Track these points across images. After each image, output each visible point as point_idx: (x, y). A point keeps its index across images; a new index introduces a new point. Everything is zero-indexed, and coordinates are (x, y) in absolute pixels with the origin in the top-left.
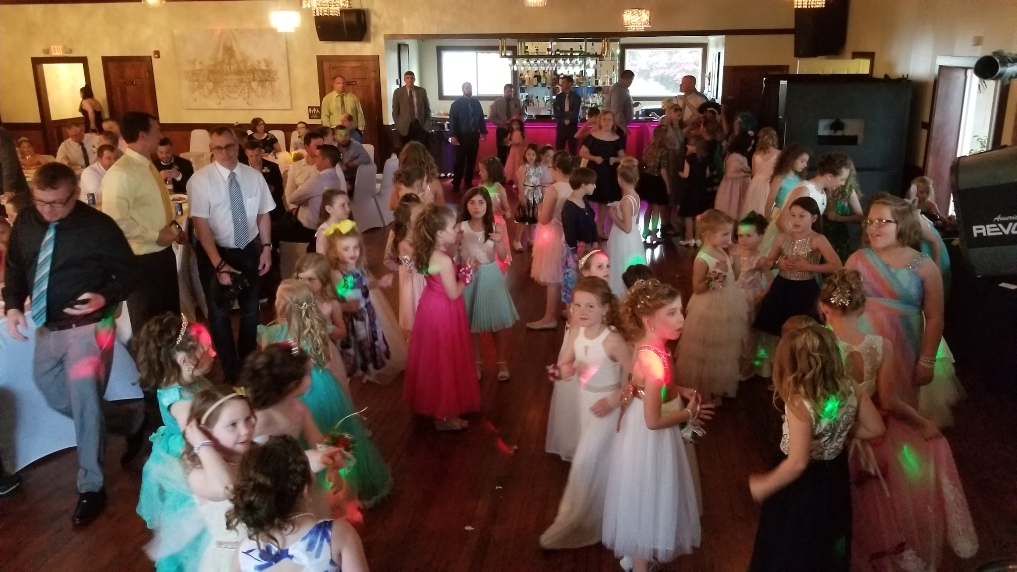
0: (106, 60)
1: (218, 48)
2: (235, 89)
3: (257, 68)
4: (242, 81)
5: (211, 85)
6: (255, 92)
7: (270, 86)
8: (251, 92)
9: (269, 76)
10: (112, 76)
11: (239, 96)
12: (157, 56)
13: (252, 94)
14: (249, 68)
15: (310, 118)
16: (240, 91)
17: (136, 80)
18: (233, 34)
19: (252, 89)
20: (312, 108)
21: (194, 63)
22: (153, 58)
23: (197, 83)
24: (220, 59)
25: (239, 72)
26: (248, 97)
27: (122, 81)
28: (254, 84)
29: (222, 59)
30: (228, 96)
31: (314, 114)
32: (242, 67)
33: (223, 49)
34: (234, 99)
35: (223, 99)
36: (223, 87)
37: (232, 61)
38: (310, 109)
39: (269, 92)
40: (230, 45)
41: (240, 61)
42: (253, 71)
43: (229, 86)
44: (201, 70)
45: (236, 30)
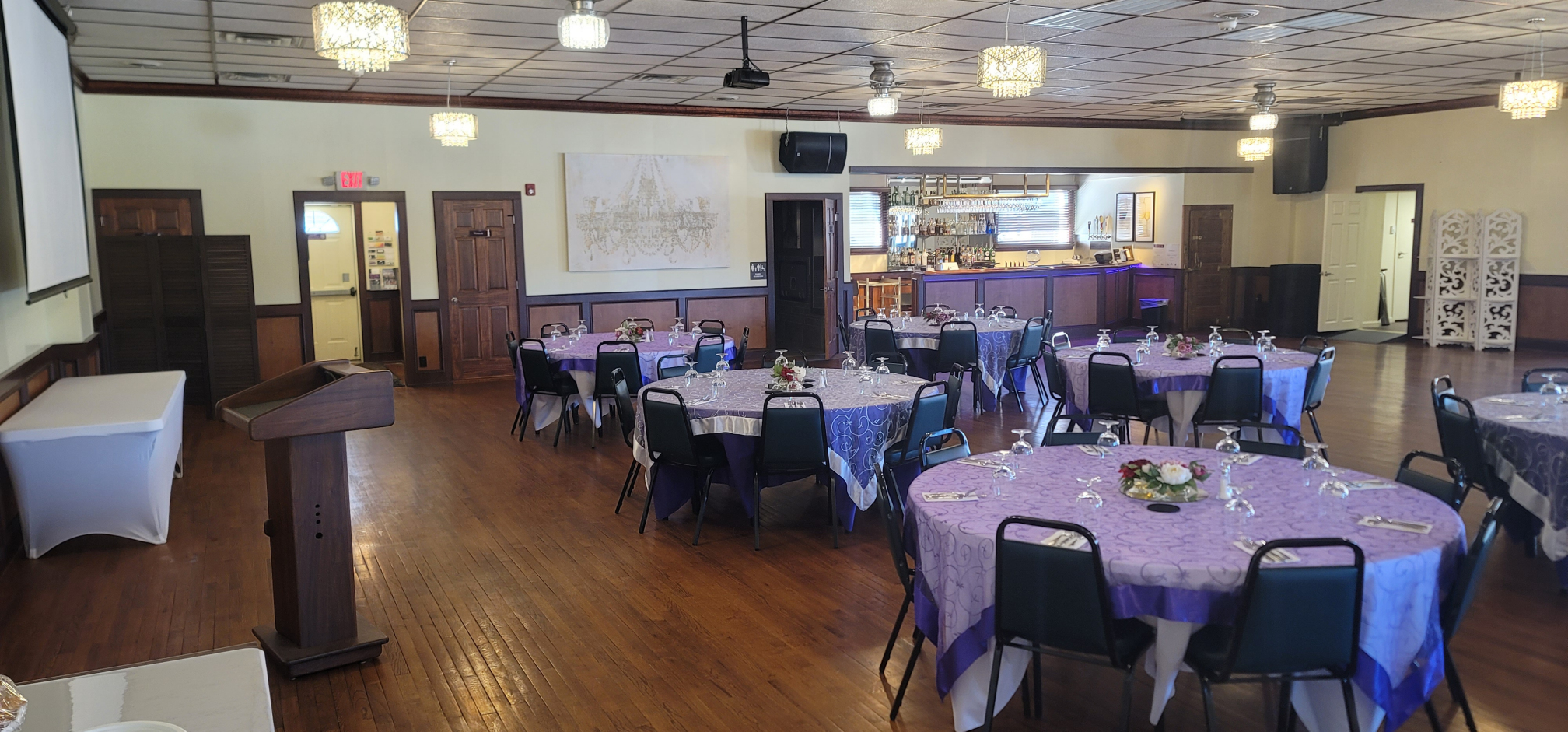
0: (440, 199)
1: (633, 179)
2: (653, 240)
3: (688, 210)
4: (664, 230)
5: (617, 235)
6: (681, 244)
7: (704, 235)
8: (676, 244)
9: (704, 221)
10: (448, 222)
11: (658, 250)
12: (531, 191)
13: (677, 247)
14: (675, 211)
15: (752, 278)
16: (660, 244)
17: (492, 229)
18: (656, 161)
19: (679, 240)
20: (755, 264)
21: (593, 203)
22: (523, 195)
23: (595, 232)
24: (634, 198)
25: (661, 216)
26: (673, 250)
27: (467, 231)
28: (681, 233)
29: (638, 197)
30: (641, 250)
31: (757, 272)
32: (666, 209)
33: (641, 182)
34: (650, 255)
35: (635, 255)
36: (636, 238)
37: (652, 200)
38: (753, 267)
39: (703, 244)
40: (651, 177)
41: (664, 201)
42: (681, 215)
43: (645, 237)
44: (603, 213)
45: (662, 156)
